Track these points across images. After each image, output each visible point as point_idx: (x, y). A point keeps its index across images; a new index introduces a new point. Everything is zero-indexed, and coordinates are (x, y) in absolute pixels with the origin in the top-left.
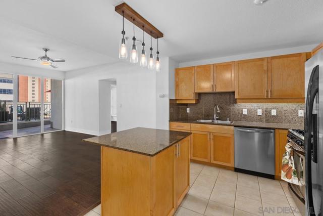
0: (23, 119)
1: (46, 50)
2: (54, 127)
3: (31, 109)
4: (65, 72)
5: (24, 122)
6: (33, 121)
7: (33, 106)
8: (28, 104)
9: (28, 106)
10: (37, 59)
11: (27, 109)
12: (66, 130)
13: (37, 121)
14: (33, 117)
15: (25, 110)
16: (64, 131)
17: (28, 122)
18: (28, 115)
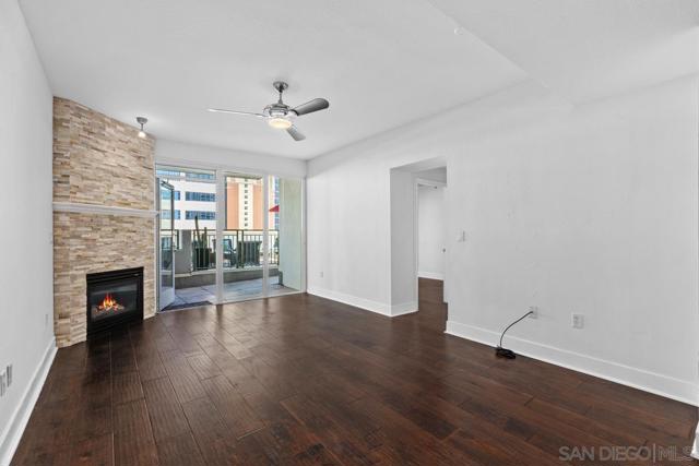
0: (232, 264)
1: (281, 89)
2: (284, 282)
3: (245, 244)
4: (307, 162)
5: (234, 269)
6: (248, 267)
7: (249, 239)
8: (240, 236)
9: (240, 239)
10: (261, 112)
11: (239, 244)
12: (309, 292)
13: (254, 267)
14: (249, 260)
15: (235, 246)
16: (306, 294)
17: (240, 269)
18: (240, 256)
